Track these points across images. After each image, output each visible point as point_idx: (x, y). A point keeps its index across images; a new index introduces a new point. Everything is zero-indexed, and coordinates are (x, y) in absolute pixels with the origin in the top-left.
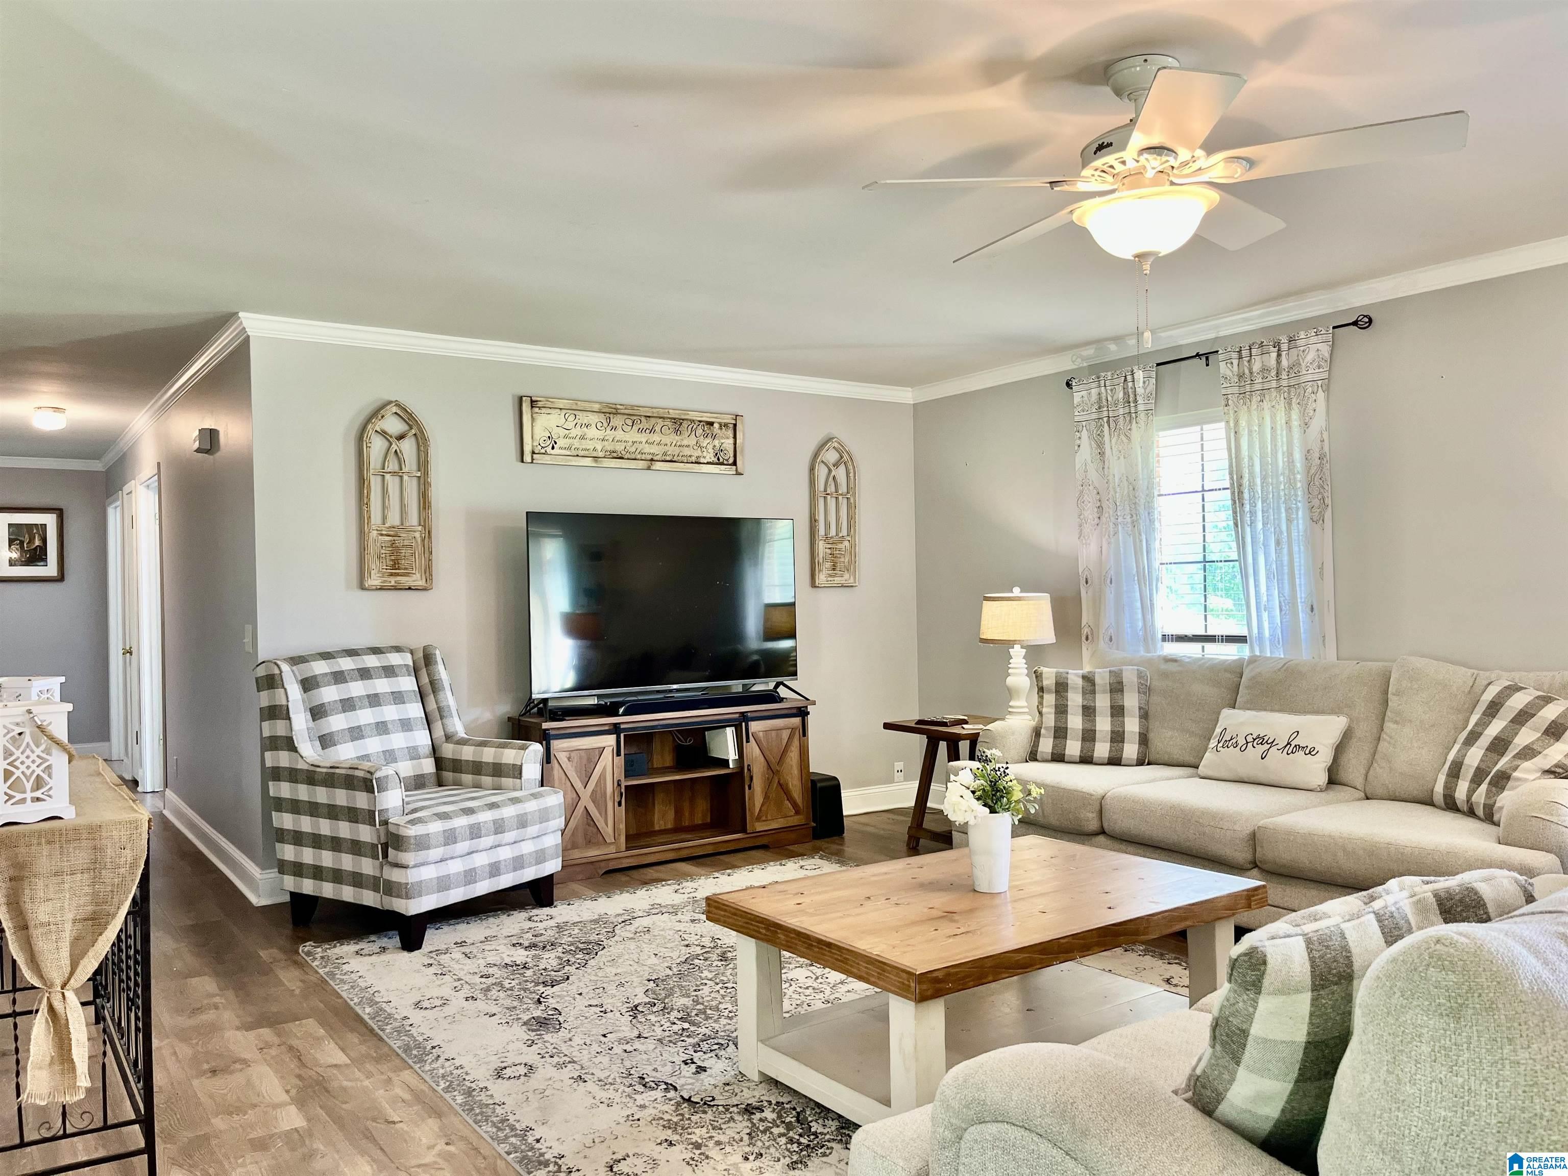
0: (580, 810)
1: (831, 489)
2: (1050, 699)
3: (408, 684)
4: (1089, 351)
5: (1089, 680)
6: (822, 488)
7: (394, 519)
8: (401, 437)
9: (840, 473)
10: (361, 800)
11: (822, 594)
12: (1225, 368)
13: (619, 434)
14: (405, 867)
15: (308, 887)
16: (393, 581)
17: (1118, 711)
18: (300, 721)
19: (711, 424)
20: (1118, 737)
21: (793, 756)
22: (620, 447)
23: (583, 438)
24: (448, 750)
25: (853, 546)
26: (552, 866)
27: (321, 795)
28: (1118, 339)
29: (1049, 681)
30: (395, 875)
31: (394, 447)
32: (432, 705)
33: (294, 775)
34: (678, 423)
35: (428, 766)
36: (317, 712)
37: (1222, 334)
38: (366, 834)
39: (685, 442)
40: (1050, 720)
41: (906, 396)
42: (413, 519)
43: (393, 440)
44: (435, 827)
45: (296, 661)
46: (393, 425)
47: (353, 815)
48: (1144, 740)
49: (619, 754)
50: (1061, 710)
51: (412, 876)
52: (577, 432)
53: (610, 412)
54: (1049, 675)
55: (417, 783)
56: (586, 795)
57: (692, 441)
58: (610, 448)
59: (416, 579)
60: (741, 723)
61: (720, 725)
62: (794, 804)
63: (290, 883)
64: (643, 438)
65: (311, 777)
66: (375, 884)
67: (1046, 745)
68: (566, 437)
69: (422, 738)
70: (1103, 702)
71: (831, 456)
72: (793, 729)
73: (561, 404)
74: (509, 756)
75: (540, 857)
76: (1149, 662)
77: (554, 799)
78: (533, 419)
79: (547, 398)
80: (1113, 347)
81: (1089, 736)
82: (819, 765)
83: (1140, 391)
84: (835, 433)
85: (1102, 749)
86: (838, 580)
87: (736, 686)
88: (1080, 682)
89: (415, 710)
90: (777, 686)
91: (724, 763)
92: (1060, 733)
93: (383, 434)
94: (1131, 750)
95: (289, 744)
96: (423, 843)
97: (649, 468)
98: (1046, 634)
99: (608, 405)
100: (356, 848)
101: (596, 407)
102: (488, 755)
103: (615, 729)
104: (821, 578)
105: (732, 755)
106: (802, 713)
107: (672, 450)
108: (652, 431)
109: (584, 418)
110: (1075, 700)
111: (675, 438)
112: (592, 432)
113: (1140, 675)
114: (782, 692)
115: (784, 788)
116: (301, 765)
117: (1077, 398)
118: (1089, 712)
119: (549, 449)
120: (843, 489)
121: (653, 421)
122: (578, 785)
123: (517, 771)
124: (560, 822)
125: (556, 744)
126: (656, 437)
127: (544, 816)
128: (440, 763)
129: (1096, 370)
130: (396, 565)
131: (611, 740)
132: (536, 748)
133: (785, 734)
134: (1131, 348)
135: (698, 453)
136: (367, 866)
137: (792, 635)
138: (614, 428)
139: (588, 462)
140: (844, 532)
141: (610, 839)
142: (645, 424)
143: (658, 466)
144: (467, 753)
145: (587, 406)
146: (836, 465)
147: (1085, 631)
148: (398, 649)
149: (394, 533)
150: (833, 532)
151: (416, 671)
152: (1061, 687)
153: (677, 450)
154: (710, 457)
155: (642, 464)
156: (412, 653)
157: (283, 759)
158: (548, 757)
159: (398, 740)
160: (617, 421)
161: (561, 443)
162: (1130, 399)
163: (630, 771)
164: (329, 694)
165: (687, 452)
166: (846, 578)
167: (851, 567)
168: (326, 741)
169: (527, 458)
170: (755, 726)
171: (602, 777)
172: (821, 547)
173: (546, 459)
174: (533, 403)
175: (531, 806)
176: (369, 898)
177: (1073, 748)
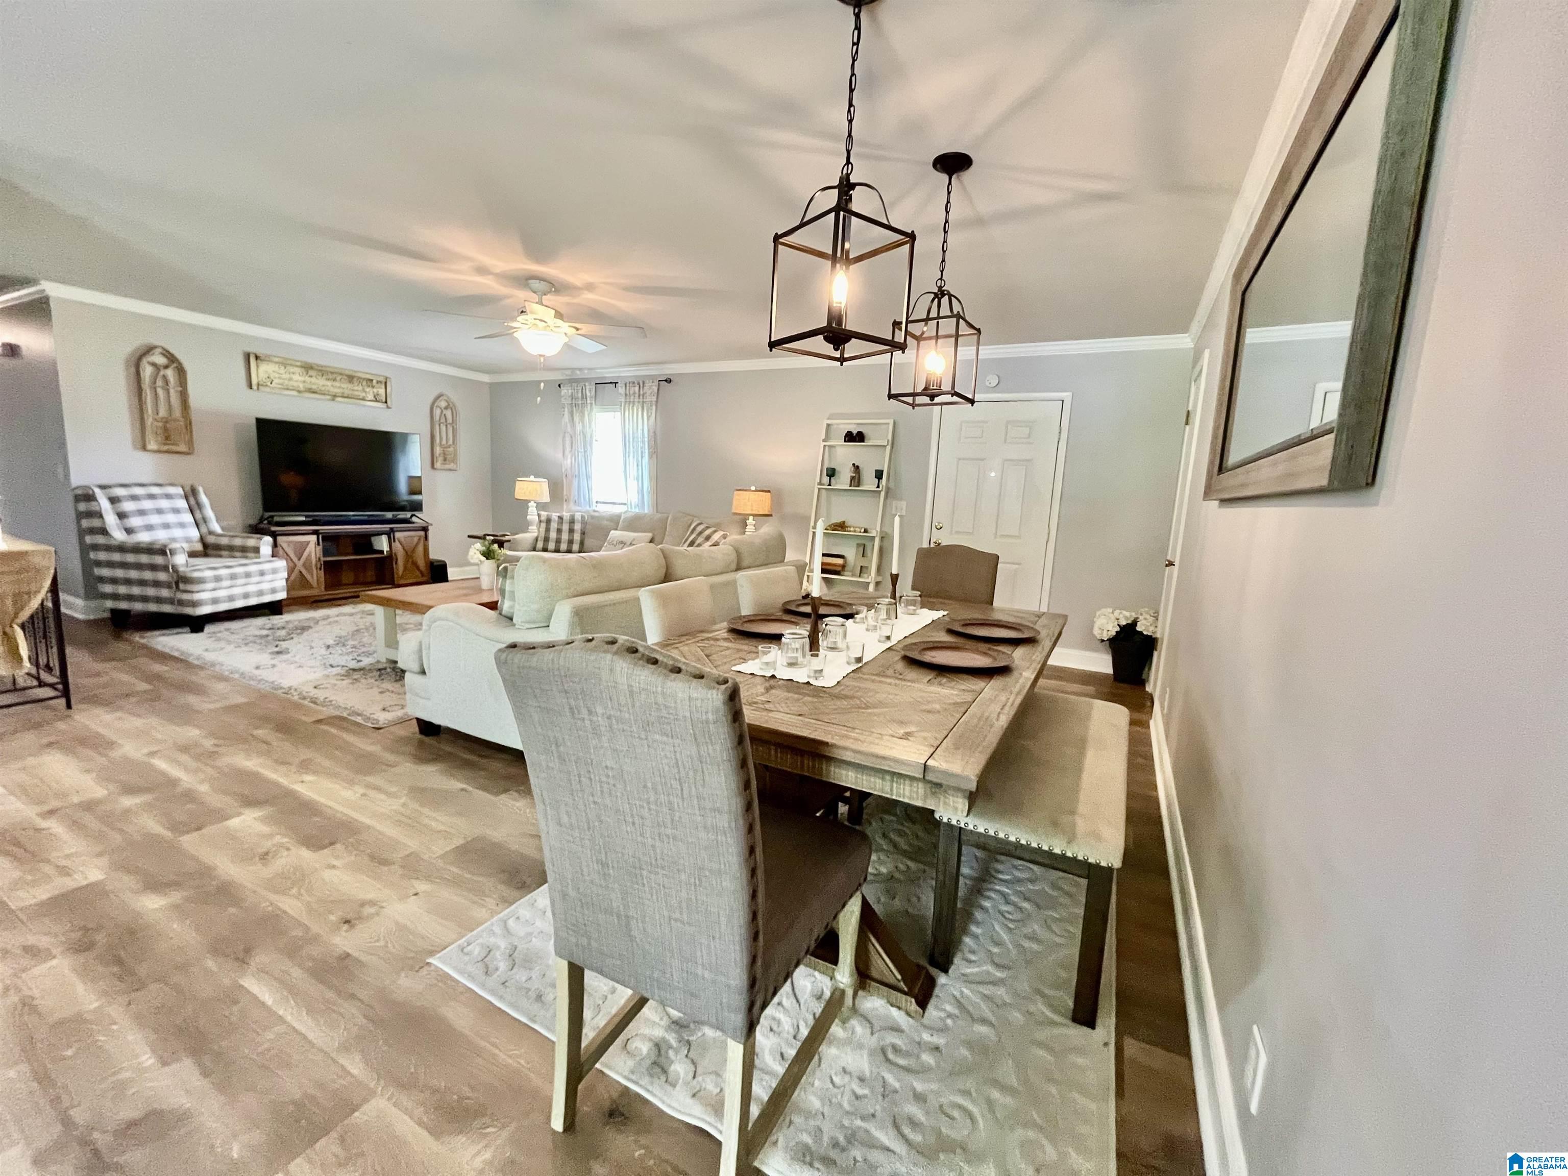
0: (296, 572)
1: (443, 420)
2: (543, 525)
3: (182, 504)
4: (568, 372)
5: (561, 518)
6: (438, 418)
7: (163, 413)
8: (166, 367)
9: (448, 413)
10: (159, 560)
11: (437, 473)
12: (621, 389)
13: (313, 380)
14: (192, 592)
15: (123, 605)
16: (166, 448)
17: (571, 531)
18: (111, 519)
19: (372, 380)
20: (571, 542)
21: (420, 548)
22: (314, 387)
23: (290, 379)
24: (211, 539)
25: (455, 451)
26: (282, 595)
27: (130, 558)
28: (580, 369)
29: (543, 518)
30: (185, 597)
31: (162, 373)
32: (198, 515)
33: (108, 548)
34: (351, 378)
35: (199, 547)
36: (122, 516)
37: (622, 375)
38: (162, 576)
39: (356, 388)
40: (542, 534)
41: (485, 378)
42: (177, 413)
43: (162, 368)
44: (208, 574)
45: (103, 487)
46: (161, 360)
47: (153, 568)
48: (582, 543)
49: (318, 544)
50: (548, 530)
51: (196, 597)
52: (287, 376)
53: (308, 368)
54: (544, 514)
55: (192, 554)
56: (300, 564)
57: (360, 388)
58: (309, 386)
59: (182, 448)
60: (390, 534)
61: (379, 534)
62: (421, 572)
63: (109, 604)
64: (329, 383)
65: (122, 548)
66: (171, 601)
67: (540, 545)
68: (279, 378)
69: (194, 533)
70: (565, 527)
71: (443, 404)
72: (420, 537)
73: (276, 360)
74: (251, 542)
75: (274, 591)
76: (587, 512)
77: (281, 564)
78: (258, 366)
79: (269, 356)
80: (578, 372)
81: (558, 541)
82: (434, 555)
83: (588, 394)
84: (445, 392)
85: (564, 546)
86: (447, 466)
87: (389, 515)
88: (557, 519)
89: (188, 518)
90: (412, 516)
91: (382, 552)
92: (546, 540)
93: (154, 365)
94: (576, 547)
95: (104, 531)
96: (201, 581)
97: (333, 400)
98: (546, 498)
99: (306, 363)
100: (157, 584)
101: (299, 364)
102: (238, 542)
103: (315, 532)
104: (438, 465)
105: (386, 548)
106: (425, 529)
107: (347, 392)
108: (335, 380)
109: (292, 369)
110: (554, 526)
111: (350, 386)
112: (296, 377)
113: (583, 517)
114: (414, 519)
115: (415, 564)
116: (113, 542)
117: (563, 393)
118: (559, 531)
119: (269, 384)
120: (450, 421)
121: (335, 375)
122: (295, 559)
123: (257, 550)
124: (285, 575)
125: (279, 538)
126: (337, 384)
127: (274, 571)
128: (206, 546)
129: (572, 381)
130: (167, 438)
131: (313, 538)
132: (268, 539)
133: (416, 539)
134: (586, 374)
135: (364, 394)
136: (165, 593)
137: (420, 493)
138: (311, 376)
139: (295, 393)
140: (451, 442)
141: (314, 584)
142: (330, 376)
143: (339, 399)
144: (224, 541)
145: (293, 363)
146: (446, 408)
147: (565, 497)
148: (172, 485)
149: (166, 421)
150: (444, 442)
151: (186, 497)
152: (549, 521)
153: (351, 392)
154: (371, 397)
155: (328, 397)
156: (183, 487)
157: (100, 540)
158: (275, 545)
159: (177, 533)
160: (311, 372)
161: (276, 381)
162: (584, 397)
163: (326, 553)
164: (128, 506)
165: (356, 393)
166: (452, 466)
167: (454, 460)
168: (129, 531)
169: (255, 387)
170: (398, 535)
171: (309, 555)
172: (438, 450)
173: (268, 389)
174: (257, 358)
175: (267, 567)
176: (167, 609)
177: (551, 546)
